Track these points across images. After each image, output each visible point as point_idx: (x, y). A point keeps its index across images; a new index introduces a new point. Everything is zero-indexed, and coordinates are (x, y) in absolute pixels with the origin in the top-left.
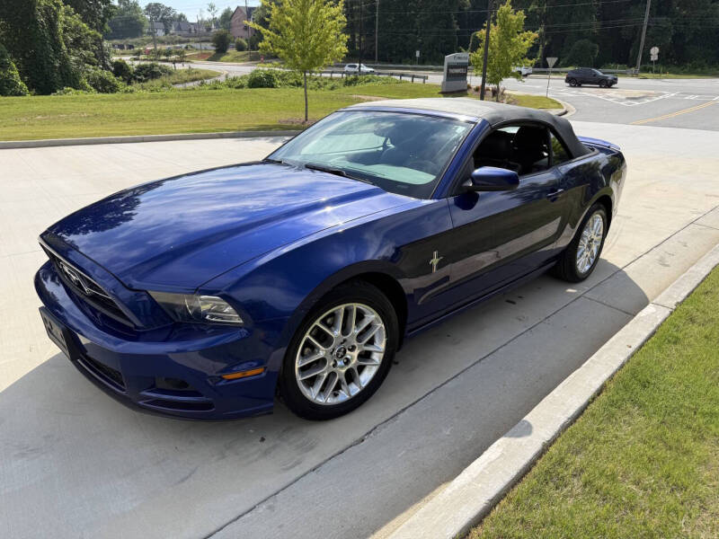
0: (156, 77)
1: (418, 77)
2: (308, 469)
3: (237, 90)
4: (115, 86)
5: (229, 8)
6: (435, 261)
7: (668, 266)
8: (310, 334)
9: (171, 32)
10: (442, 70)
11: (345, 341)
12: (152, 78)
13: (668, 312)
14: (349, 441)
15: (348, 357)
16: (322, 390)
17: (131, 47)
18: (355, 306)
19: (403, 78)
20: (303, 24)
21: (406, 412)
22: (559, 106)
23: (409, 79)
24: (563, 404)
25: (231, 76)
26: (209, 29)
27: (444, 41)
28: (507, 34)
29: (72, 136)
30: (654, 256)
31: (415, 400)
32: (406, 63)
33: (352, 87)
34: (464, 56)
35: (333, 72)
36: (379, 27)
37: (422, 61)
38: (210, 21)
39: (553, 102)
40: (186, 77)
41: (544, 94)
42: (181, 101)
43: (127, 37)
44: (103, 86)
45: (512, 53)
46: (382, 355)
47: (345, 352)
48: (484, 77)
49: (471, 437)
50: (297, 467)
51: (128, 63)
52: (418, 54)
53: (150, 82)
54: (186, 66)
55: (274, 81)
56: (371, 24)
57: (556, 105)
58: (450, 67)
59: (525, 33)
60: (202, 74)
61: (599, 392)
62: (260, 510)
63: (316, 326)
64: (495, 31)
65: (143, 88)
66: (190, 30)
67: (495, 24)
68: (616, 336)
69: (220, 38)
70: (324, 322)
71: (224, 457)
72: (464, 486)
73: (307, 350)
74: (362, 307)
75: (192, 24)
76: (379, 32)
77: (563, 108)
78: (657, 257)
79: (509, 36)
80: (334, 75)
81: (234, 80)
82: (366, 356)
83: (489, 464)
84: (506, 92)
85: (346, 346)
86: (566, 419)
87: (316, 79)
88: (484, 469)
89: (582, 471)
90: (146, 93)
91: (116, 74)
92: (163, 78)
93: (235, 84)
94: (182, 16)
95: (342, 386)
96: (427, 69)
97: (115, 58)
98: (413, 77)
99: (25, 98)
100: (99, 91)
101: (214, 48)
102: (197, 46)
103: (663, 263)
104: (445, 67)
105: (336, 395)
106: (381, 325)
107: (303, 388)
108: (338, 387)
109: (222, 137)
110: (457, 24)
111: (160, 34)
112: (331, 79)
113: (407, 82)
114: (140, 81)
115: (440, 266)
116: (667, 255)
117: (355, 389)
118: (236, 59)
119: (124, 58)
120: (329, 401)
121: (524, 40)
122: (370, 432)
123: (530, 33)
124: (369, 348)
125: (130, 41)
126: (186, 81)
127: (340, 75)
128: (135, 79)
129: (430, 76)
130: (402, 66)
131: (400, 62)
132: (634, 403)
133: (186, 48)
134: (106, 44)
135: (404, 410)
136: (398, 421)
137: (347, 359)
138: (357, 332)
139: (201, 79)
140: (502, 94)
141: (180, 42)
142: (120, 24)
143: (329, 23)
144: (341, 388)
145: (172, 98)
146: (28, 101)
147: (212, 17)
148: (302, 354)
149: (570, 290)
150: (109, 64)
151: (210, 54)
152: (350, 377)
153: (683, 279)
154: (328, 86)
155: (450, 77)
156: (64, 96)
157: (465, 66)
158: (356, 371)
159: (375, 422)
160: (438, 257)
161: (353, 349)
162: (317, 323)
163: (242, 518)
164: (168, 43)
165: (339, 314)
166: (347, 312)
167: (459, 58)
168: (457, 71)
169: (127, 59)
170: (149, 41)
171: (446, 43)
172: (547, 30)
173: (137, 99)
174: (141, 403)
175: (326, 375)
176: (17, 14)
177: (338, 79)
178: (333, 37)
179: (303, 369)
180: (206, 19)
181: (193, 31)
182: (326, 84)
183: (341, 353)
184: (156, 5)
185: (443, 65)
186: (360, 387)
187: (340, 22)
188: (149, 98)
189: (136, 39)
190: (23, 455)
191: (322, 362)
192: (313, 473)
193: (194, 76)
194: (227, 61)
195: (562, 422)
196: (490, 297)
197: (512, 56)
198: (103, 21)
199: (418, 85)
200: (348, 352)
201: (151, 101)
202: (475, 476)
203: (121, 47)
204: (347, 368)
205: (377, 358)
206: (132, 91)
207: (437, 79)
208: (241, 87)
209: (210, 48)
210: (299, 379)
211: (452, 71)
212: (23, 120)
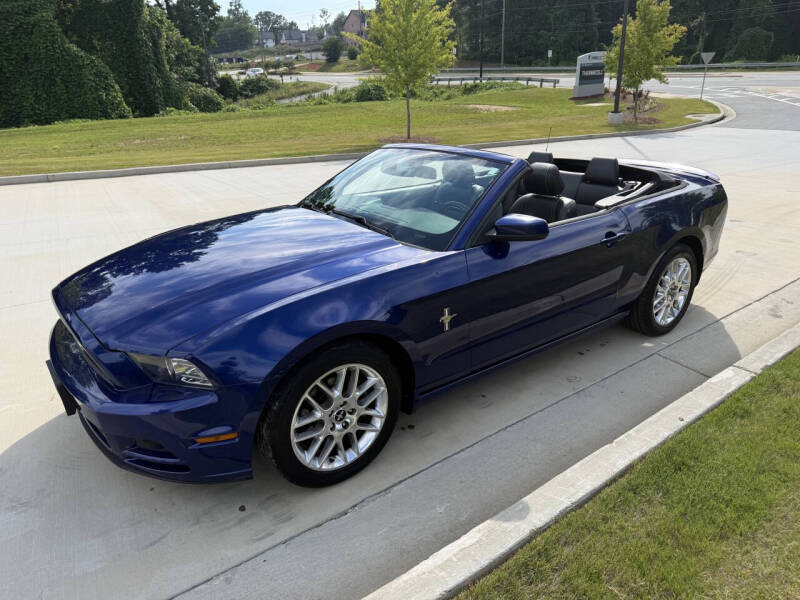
0: (263, 92)
1: (547, 81)
2: (278, 541)
3: (343, 105)
4: (219, 104)
5: (343, 13)
6: (446, 318)
7: (780, 317)
8: (310, 394)
9: (282, 42)
10: (575, 71)
11: (345, 403)
12: (259, 93)
13: (748, 378)
14: (330, 514)
15: (348, 421)
16: (318, 455)
17: (239, 60)
18: (358, 367)
19: (530, 83)
20: (405, 32)
21: (403, 485)
22: (716, 110)
23: (538, 84)
24: (572, 485)
25: (341, 88)
26: (321, 37)
27: (582, 37)
28: (649, 29)
29: (159, 164)
30: (767, 304)
31: (418, 471)
32: (536, 65)
33: (471, 96)
34: (599, 56)
35: (450, 80)
36: (506, 25)
37: (556, 62)
38: (322, 29)
39: (709, 105)
40: (293, 91)
41: (698, 96)
42: (282, 119)
43: (236, 49)
44: (206, 105)
45: (654, 51)
46: (384, 420)
47: (344, 415)
48: (619, 80)
49: (466, 516)
50: (268, 539)
51: (234, 77)
52: (550, 54)
53: (256, 98)
54: (294, 79)
55: (384, 92)
56: (496, 22)
57: (712, 110)
58: (583, 68)
59: (671, 27)
60: (310, 87)
61: (622, 474)
62: (216, 582)
63: (316, 386)
64: (633, 26)
65: (248, 105)
66: (301, 39)
67: (634, 18)
68: (669, 406)
69: (332, 46)
70: (324, 382)
71: (198, 522)
72: (424, 573)
73: (305, 411)
74: (366, 369)
75: (304, 32)
76: (506, 31)
77: (719, 112)
78: (770, 306)
79: (650, 30)
80: (452, 83)
81: (344, 92)
82: (366, 420)
83: (462, 550)
84: (650, 95)
85: (347, 408)
86: (569, 503)
87: (432, 88)
88: (455, 555)
89: (566, 565)
90: (248, 111)
91: (220, 91)
92: (270, 93)
93: (342, 97)
94: (293, 24)
95: (339, 452)
96: (560, 71)
97: (221, 73)
98: (542, 81)
99: (127, 120)
100: (202, 110)
101: (325, 58)
102: (308, 55)
103: (775, 313)
104: (578, 68)
105: (331, 461)
106: (383, 388)
107: (297, 450)
108: (334, 453)
109: (313, 160)
110: (599, 16)
111: (270, 44)
112: (449, 87)
113: (536, 87)
114: (246, 96)
115: (453, 324)
116: (784, 303)
117: (352, 456)
118: (347, 69)
119: (230, 73)
120: (324, 467)
121: (671, 35)
122: (355, 506)
123: (677, 26)
124: (371, 412)
125: (239, 53)
126: (293, 96)
127: (458, 83)
128: (241, 94)
129: (561, 80)
130: (532, 68)
131: (529, 64)
132: (659, 488)
133: (297, 58)
134: (212, 59)
135: (400, 482)
136: (390, 495)
137: (346, 422)
138: (358, 394)
139: (308, 92)
140: (646, 97)
141: (291, 52)
142: (229, 36)
143: (435, 29)
144: (337, 454)
145: (275, 115)
146: (130, 124)
147: (324, 24)
148: (299, 415)
149: (646, 344)
150: (215, 80)
151: (320, 64)
152: (348, 442)
153: (786, 336)
154: (445, 95)
155: (583, 80)
156: (166, 117)
157: (600, 67)
158: (355, 436)
159: (364, 494)
160: (450, 313)
161: (352, 412)
162: (318, 382)
163: (196, 589)
164: (279, 54)
165: (341, 374)
166: (349, 373)
167: (595, 58)
168: (592, 73)
169: (233, 74)
170: (258, 53)
171: (585, 39)
172: (710, 18)
173: (239, 119)
174: (126, 461)
175: (321, 439)
176: (122, 34)
177: (456, 87)
178: (439, 44)
179: (299, 431)
180: (318, 26)
181: (304, 40)
182: (442, 92)
183: (340, 416)
184: (267, 13)
185: (576, 66)
186: (358, 453)
187: (447, 27)
188: (251, 117)
189: (246, 52)
190: (13, 508)
191: (319, 424)
192: (282, 547)
193: (301, 90)
194: (338, 71)
195: (562, 507)
196: (529, 355)
197: (654, 55)
198: (209, 34)
199: (547, 91)
200: (347, 415)
201: (252, 120)
202: (440, 563)
203: (230, 60)
204: (345, 432)
205: (378, 424)
206: (233, 110)
207: (568, 82)
208: (349, 100)
209: (321, 57)
210: (295, 440)
211: (586, 73)
212: (121, 144)
